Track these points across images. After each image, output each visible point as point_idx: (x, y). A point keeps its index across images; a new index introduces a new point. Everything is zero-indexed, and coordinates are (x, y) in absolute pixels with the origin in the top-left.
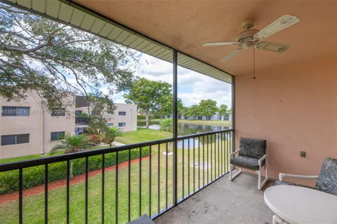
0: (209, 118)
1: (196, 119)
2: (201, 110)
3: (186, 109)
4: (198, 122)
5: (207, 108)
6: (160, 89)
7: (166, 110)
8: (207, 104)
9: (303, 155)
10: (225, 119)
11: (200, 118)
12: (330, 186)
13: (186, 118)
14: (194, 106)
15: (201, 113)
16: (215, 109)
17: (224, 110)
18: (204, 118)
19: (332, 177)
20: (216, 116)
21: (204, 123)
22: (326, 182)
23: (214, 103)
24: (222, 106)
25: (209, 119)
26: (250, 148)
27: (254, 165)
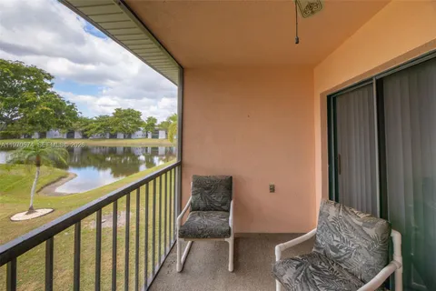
0: (129, 135)
1: (105, 139)
2: (116, 124)
3: (86, 122)
4: (109, 143)
5: (126, 122)
6: (19, 79)
7: (32, 123)
8: (126, 115)
9: (272, 189)
10: (153, 137)
11: (113, 136)
12: (343, 251)
13: (85, 137)
14: (104, 117)
15: (116, 128)
16: (140, 123)
17: (153, 125)
18: (121, 135)
19: (343, 234)
20: (139, 133)
21: (121, 143)
22: (335, 244)
23: (138, 114)
24: (149, 119)
25: (130, 137)
26: (210, 194)
27: (223, 228)
